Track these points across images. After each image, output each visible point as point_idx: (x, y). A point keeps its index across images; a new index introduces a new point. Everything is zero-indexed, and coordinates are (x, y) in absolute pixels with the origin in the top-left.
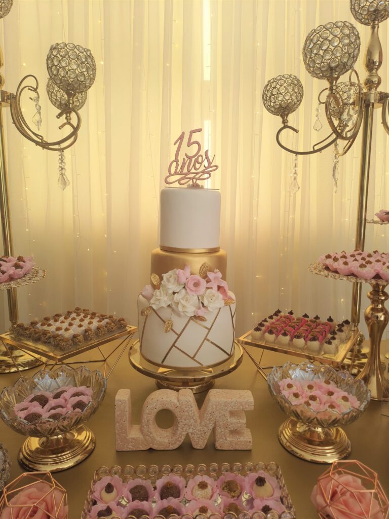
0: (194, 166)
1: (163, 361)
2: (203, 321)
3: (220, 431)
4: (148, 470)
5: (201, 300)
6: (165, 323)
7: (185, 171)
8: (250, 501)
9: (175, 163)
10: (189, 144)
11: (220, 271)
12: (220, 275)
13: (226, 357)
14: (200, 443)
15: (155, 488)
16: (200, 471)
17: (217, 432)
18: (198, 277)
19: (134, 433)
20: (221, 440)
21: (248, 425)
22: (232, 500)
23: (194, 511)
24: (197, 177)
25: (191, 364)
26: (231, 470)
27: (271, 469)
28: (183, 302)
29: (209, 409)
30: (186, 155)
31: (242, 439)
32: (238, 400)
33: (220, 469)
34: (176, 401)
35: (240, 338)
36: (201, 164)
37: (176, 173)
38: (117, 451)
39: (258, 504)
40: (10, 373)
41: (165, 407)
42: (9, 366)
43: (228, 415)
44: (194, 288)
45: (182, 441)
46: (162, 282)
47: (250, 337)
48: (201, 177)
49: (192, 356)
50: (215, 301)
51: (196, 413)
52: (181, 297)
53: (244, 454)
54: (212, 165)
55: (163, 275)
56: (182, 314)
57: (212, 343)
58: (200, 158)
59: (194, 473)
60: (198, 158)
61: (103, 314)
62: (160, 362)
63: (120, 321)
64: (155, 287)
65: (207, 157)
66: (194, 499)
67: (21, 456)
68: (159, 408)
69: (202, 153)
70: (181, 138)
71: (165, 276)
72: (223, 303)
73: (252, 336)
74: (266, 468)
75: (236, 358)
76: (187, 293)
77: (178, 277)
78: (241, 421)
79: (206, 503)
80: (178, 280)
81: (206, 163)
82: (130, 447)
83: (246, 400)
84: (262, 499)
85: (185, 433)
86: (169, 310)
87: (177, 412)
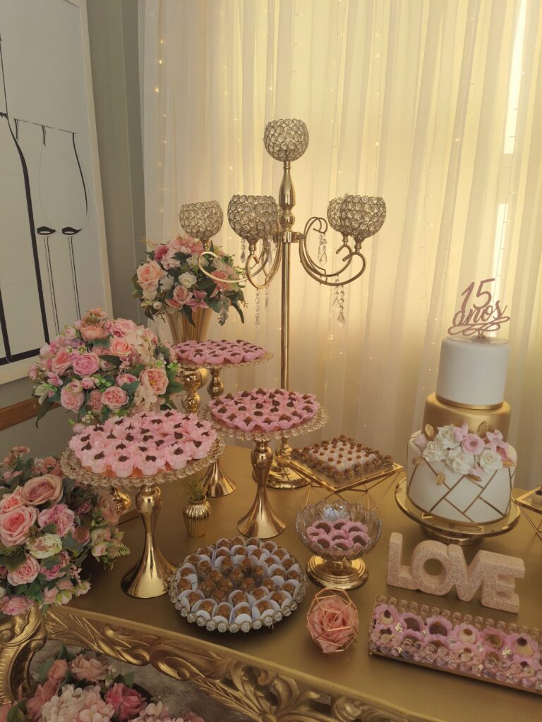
0: (482, 316)
1: (432, 510)
2: (478, 480)
3: (487, 590)
4: (419, 608)
5: (477, 460)
6: (437, 475)
7: (471, 322)
8: (510, 657)
9: (461, 314)
10: (479, 294)
11: (501, 432)
12: (500, 436)
13: (500, 516)
14: (466, 596)
15: (426, 624)
16: (466, 620)
17: (483, 591)
18: (476, 437)
19: (404, 573)
20: (487, 598)
21: (517, 590)
22: (494, 650)
23: (460, 649)
24: (484, 328)
25: (462, 519)
26: (495, 626)
27: (534, 634)
28: (458, 460)
29: (478, 569)
30: (474, 306)
31: (508, 601)
32: (508, 566)
33: (484, 622)
34: (445, 554)
35: (517, 499)
36: (490, 314)
37: (460, 324)
38: (388, 585)
39: (518, 659)
40: (279, 489)
41: (434, 557)
42: (279, 482)
43: (496, 577)
44: (470, 448)
45: (449, 590)
46: (437, 436)
47: (530, 500)
48: (489, 329)
49: (463, 511)
50: (493, 462)
51: (464, 569)
52: (456, 454)
53: (510, 616)
54: (503, 316)
55: (438, 428)
56: (455, 470)
57: (485, 501)
58: (490, 309)
59: (461, 621)
60: (487, 308)
61: (370, 447)
62: (428, 510)
63: (386, 458)
64: (429, 439)
65: (498, 308)
66: (459, 641)
67: (309, 570)
68: (429, 557)
69: (493, 303)
70: (470, 289)
71: (441, 430)
72: (501, 464)
73: (533, 499)
74: (529, 632)
75: (511, 520)
76: (462, 450)
77: (455, 435)
78: (511, 586)
79: (469, 646)
80: (454, 437)
81: (495, 314)
82: (400, 584)
83: (516, 568)
84: (522, 656)
85: (452, 584)
86: (443, 464)
87: (446, 564)
